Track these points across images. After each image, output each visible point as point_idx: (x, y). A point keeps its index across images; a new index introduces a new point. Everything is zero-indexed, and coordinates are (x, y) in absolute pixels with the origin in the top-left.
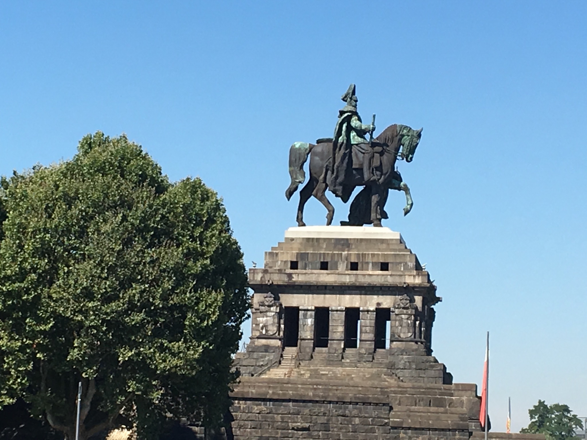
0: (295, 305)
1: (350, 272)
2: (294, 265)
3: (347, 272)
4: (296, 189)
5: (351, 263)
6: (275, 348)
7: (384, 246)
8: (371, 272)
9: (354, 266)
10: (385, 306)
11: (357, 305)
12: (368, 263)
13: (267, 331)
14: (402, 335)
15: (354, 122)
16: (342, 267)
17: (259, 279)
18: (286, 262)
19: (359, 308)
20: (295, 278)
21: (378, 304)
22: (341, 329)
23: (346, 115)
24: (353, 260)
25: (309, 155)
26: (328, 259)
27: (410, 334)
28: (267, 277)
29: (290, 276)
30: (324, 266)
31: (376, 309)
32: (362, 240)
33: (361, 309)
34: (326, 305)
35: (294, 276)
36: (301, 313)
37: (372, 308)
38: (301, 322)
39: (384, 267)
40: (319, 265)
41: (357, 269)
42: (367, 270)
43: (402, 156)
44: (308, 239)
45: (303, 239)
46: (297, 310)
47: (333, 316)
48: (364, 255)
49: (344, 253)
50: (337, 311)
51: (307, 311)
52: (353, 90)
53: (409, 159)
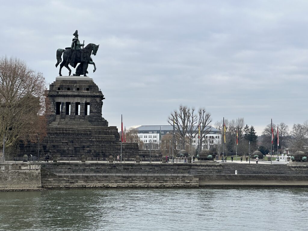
0: (59, 101)
1: (77, 91)
2: (59, 89)
3: (76, 91)
4: (59, 64)
6: (53, 115)
7: (88, 83)
8: (83, 91)
9: (78, 89)
10: (88, 101)
11: (79, 101)
12: (82, 88)
14: (93, 111)
15: (78, 43)
16: (74, 90)
17: (48, 94)
18: (56, 88)
21: (86, 101)
23: (75, 40)
24: (78, 87)
25: (63, 53)
26: (70, 87)
28: (51, 93)
29: (58, 92)
30: (69, 89)
31: (85, 103)
32: (80, 81)
33: (80, 103)
34: (69, 102)
35: (59, 92)
36: (61, 104)
37: (84, 102)
38: (61, 107)
39: (88, 89)
40: (67, 89)
42: (82, 90)
43: (93, 54)
44: (63, 80)
45: (62, 80)
46: (59, 103)
48: (81, 86)
49: (75, 85)
50: (73, 103)
51: (63, 103)
52: (77, 32)
53: (95, 55)
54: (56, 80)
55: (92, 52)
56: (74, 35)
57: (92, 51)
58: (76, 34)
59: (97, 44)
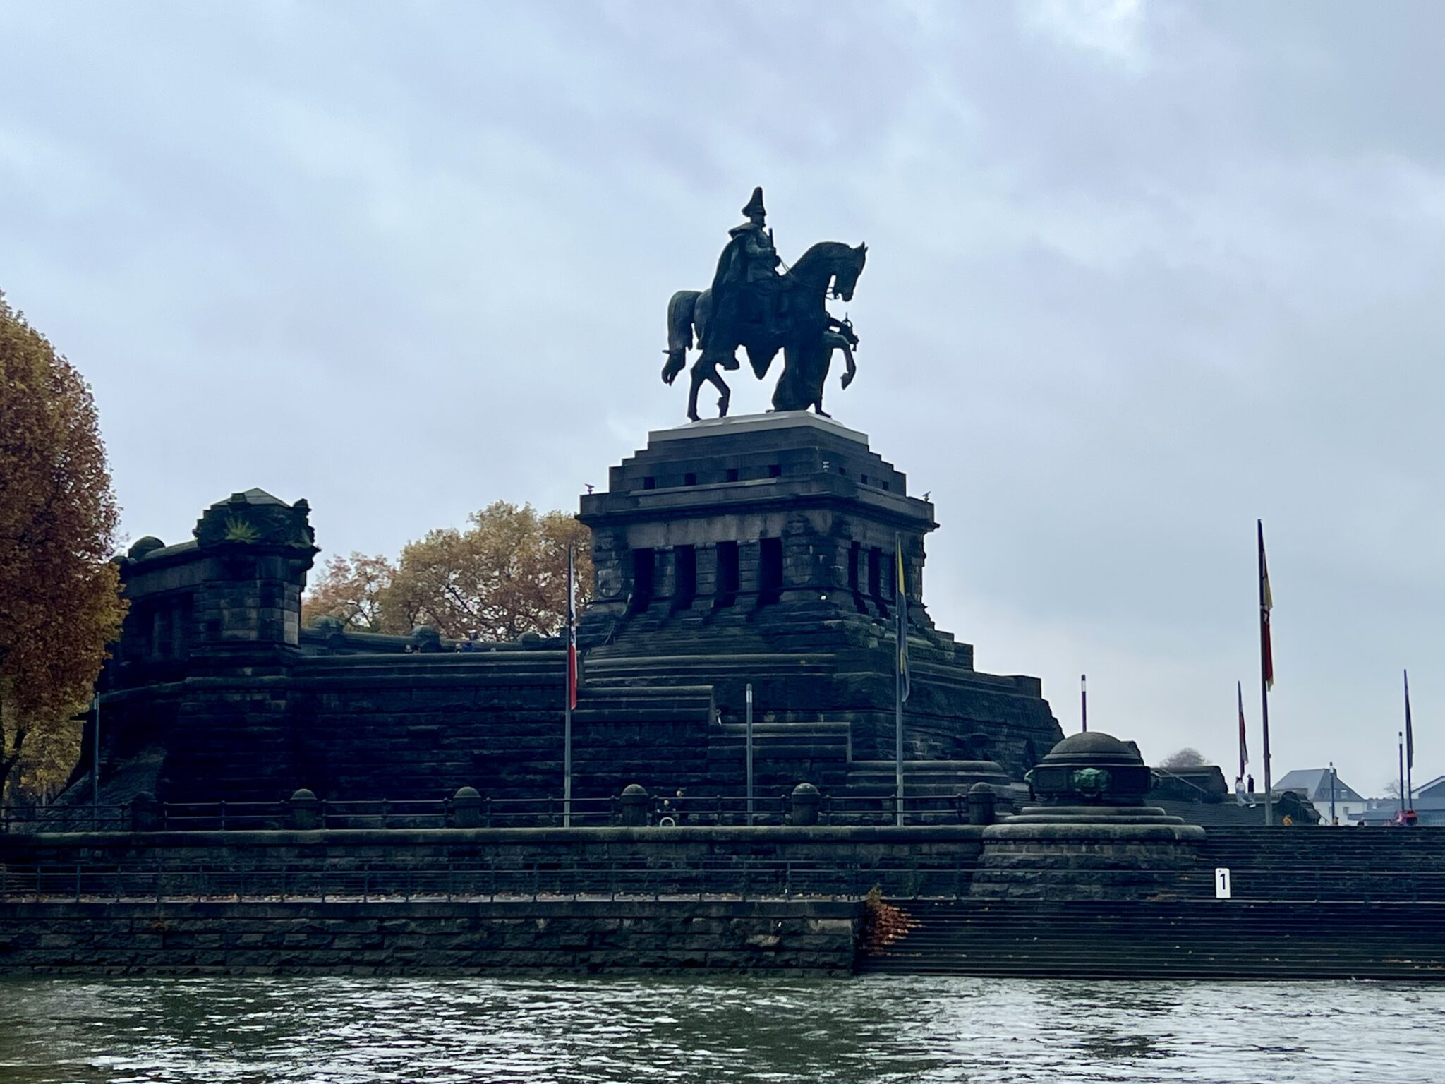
0: (647, 545)
1: (725, 484)
2: (649, 483)
3: (720, 486)
5: (728, 472)
6: (618, 617)
9: (732, 476)
10: (773, 535)
11: (732, 538)
12: (751, 468)
13: (607, 592)
17: (594, 511)
18: (638, 479)
19: (735, 542)
20: (643, 504)
21: (763, 533)
22: (712, 578)
23: (737, 236)
24: (731, 466)
26: (699, 469)
28: (605, 505)
29: (635, 500)
30: (691, 480)
31: (761, 541)
33: (739, 542)
34: (688, 542)
35: (641, 500)
36: (657, 556)
37: (754, 539)
38: (657, 572)
39: (775, 471)
40: (683, 479)
41: (736, 480)
42: (749, 479)
43: (836, 292)
46: (649, 554)
47: (701, 558)
48: (746, 456)
49: (718, 458)
50: (705, 549)
51: (663, 552)
52: (758, 193)
53: (847, 298)
54: (650, 444)
55: (832, 284)
56: (746, 211)
57: (833, 278)
58: (755, 208)
59: (854, 245)
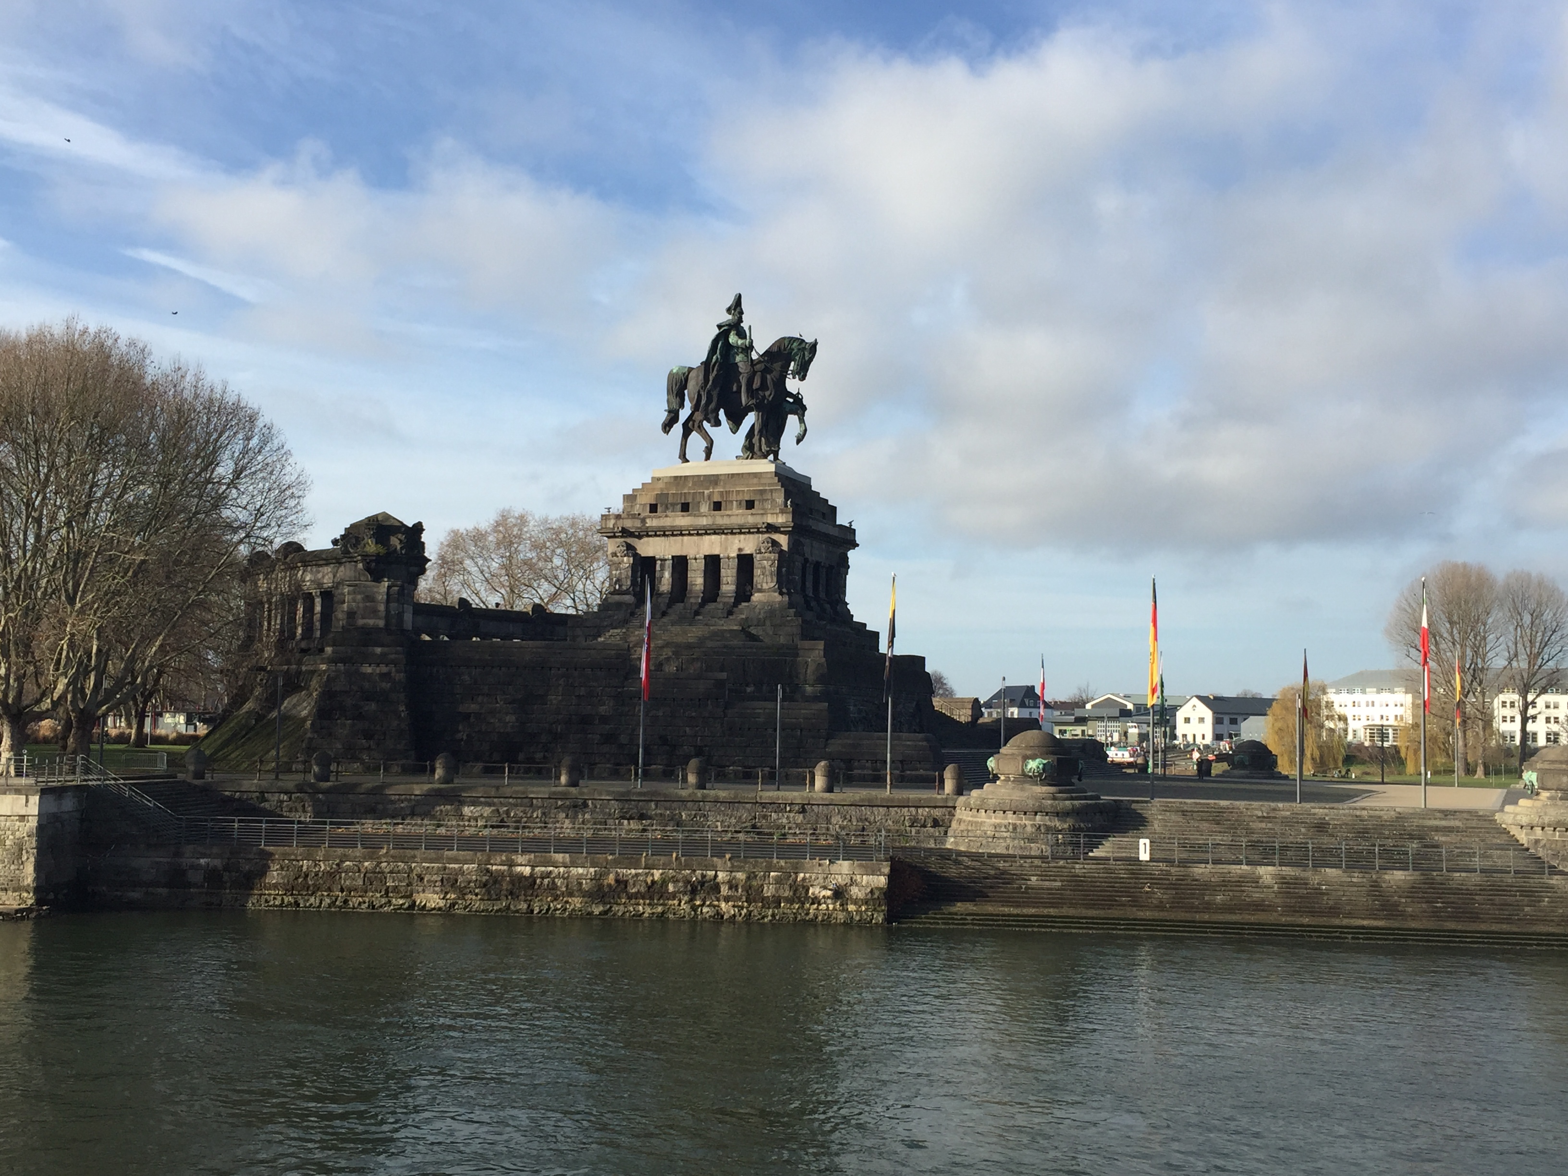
0: (651, 554)
2: (653, 508)
4: (675, 422)
5: (715, 503)
6: (628, 605)
7: (754, 481)
8: (734, 512)
9: (717, 506)
10: (747, 551)
11: (716, 552)
12: (732, 502)
13: (620, 586)
15: (732, 338)
16: (704, 508)
17: (611, 526)
18: (645, 505)
19: (719, 556)
20: (649, 523)
21: (740, 550)
22: (700, 581)
23: (723, 329)
27: (773, 584)
28: (622, 522)
30: (685, 508)
31: (738, 556)
32: (733, 475)
33: (722, 556)
34: (684, 554)
35: (648, 521)
36: (659, 562)
37: (734, 554)
38: (657, 575)
39: (750, 505)
40: (679, 507)
41: (720, 510)
42: (731, 509)
43: (794, 374)
44: (676, 478)
46: (652, 560)
47: (692, 564)
48: (728, 492)
49: (706, 492)
50: (696, 559)
51: (663, 560)
52: (738, 297)
53: (803, 378)
55: (791, 368)
56: (729, 310)
57: (792, 363)
58: (737, 306)
